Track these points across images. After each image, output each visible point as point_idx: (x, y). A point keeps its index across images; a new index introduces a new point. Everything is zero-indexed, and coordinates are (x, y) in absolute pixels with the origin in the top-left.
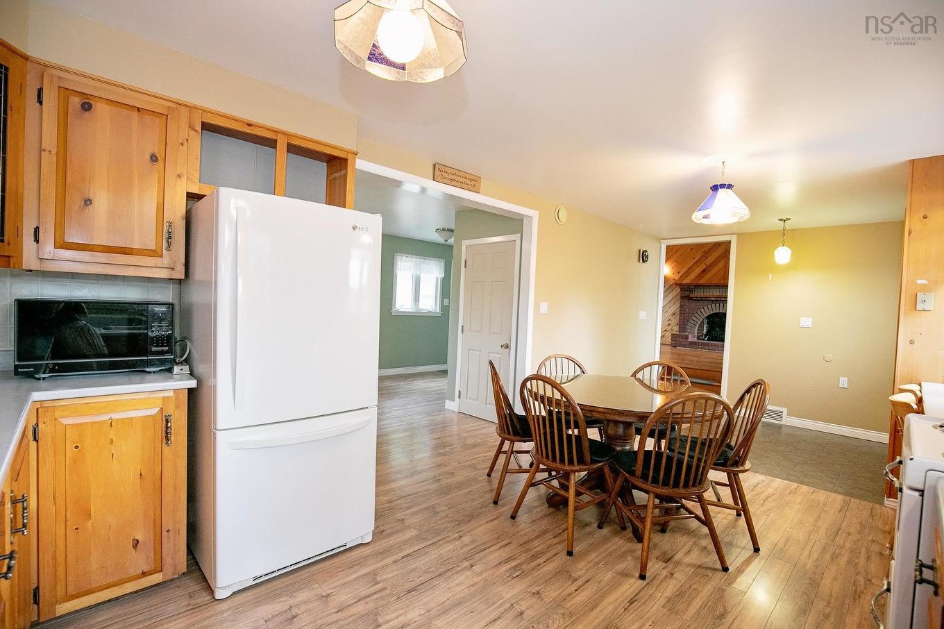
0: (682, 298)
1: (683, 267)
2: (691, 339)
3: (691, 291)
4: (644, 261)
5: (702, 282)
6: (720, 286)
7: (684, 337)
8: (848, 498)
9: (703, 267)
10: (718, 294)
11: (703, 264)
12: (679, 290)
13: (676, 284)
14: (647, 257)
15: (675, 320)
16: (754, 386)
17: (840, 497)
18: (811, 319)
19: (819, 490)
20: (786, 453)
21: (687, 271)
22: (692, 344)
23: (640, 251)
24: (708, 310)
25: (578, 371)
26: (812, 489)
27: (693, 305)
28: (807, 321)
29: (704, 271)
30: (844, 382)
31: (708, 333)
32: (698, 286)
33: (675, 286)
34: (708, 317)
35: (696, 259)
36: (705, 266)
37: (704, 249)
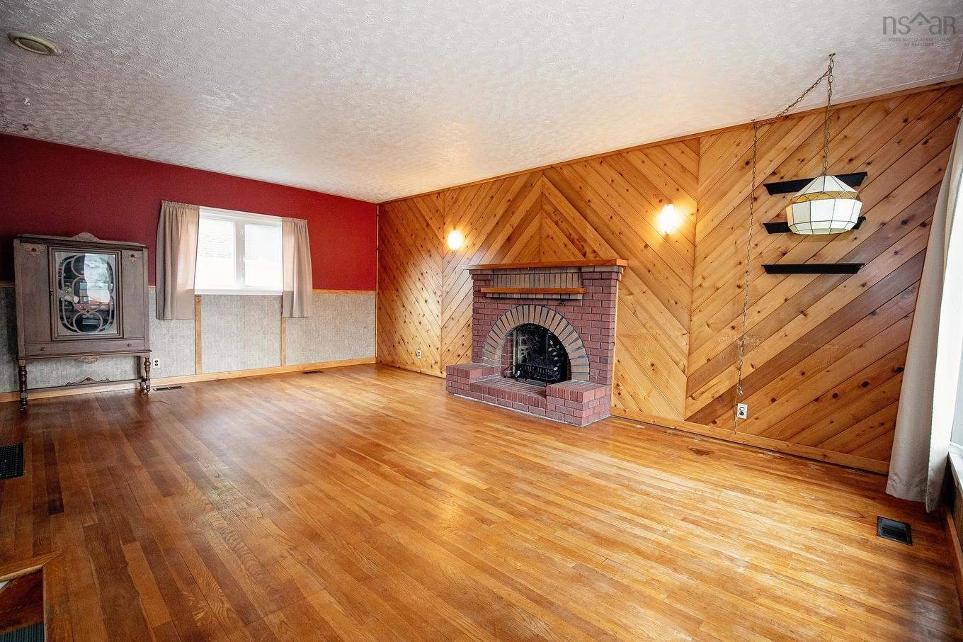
5: (507, 260)
9: (507, 231)
11: (508, 226)
24: (512, 319)
29: (509, 239)
32: (500, 270)
35: (498, 217)
36: (511, 230)
37: (510, 196)
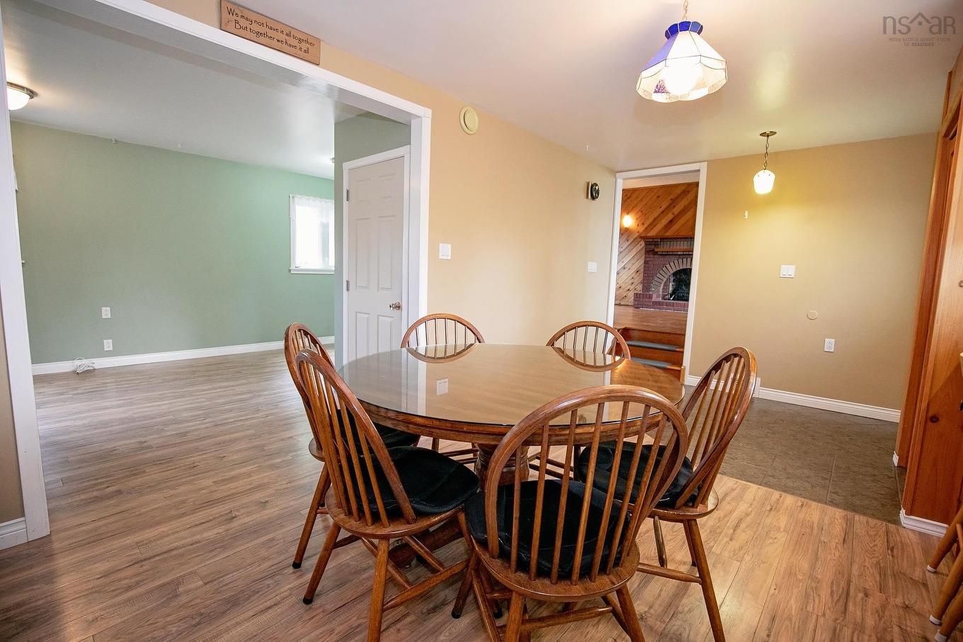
0: (647, 252)
1: (648, 218)
2: (654, 298)
3: (656, 245)
4: (593, 198)
5: (669, 234)
6: (688, 238)
7: (648, 296)
8: (850, 514)
9: (670, 217)
10: (685, 247)
11: (670, 214)
12: (643, 244)
13: (641, 237)
14: (598, 192)
15: (639, 278)
16: (727, 358)
17: (838, 513)
18: (794, 266)
19: (810, 502)
20: (761, 440)
21: (653, 221)
22: (656, 304)
23: (588, 183)
24: (675, 266)
25: (471, 338)
26: (800, 501)
27: (658, 260)
28: (788, 270)
29: (671, 221)
30: (830, 344)
31: (674, 292)
32: (663, 239)
33: (639, 239)
34: (675, 274)
35: (663, 208)
36: (672, 216)
37: (672, 197)
